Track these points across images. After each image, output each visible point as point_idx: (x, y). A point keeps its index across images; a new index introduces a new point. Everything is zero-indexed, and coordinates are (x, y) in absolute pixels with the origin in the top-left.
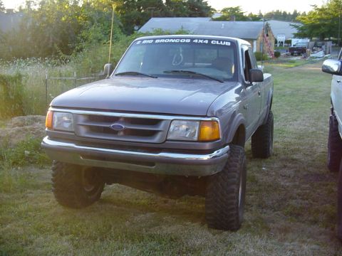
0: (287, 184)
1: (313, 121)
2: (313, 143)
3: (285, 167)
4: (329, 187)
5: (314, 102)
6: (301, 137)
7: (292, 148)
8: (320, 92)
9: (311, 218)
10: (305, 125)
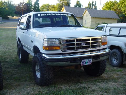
0: (10, 70)
1: (6, 47)
2: (10, 55)
3: (5, 64)
4: (24, 68)
5: (3, 40)
6: (4, 53)
7: (4, 57)
8: (3, 36)
9: (24, 80)
10: (4, 49)
